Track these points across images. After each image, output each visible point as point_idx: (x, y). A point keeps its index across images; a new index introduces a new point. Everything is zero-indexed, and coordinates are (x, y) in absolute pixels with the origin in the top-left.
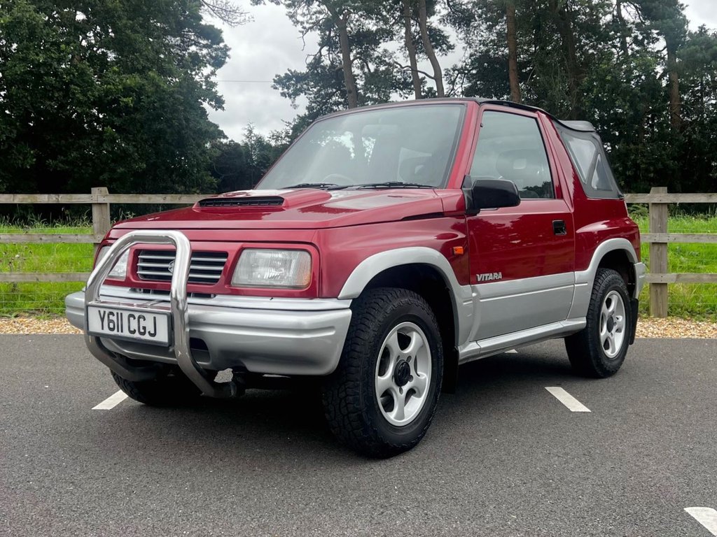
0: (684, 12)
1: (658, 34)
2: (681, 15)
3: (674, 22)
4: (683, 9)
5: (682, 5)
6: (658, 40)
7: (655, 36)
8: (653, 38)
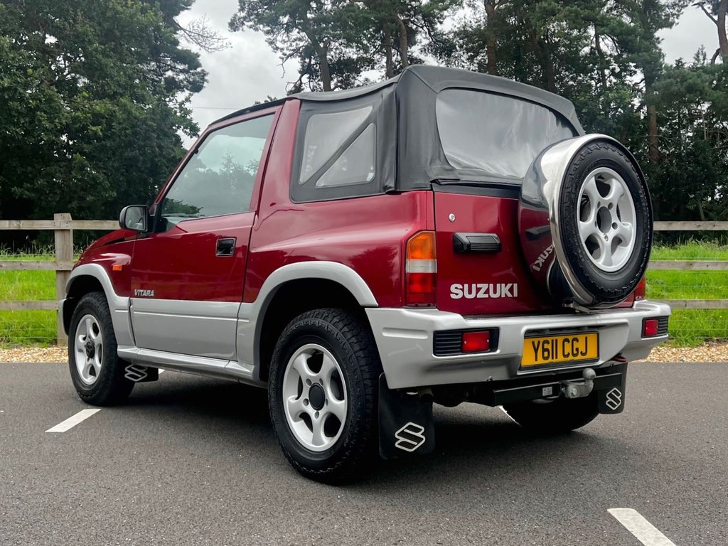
0: (659, 46)
1: (635, 67)
2: (656, 48)
3: (649, 55)
4: (659, 43)
5: (658, 38)
6: (635, 72)
7: (633, 68)
8: (631, 71)
